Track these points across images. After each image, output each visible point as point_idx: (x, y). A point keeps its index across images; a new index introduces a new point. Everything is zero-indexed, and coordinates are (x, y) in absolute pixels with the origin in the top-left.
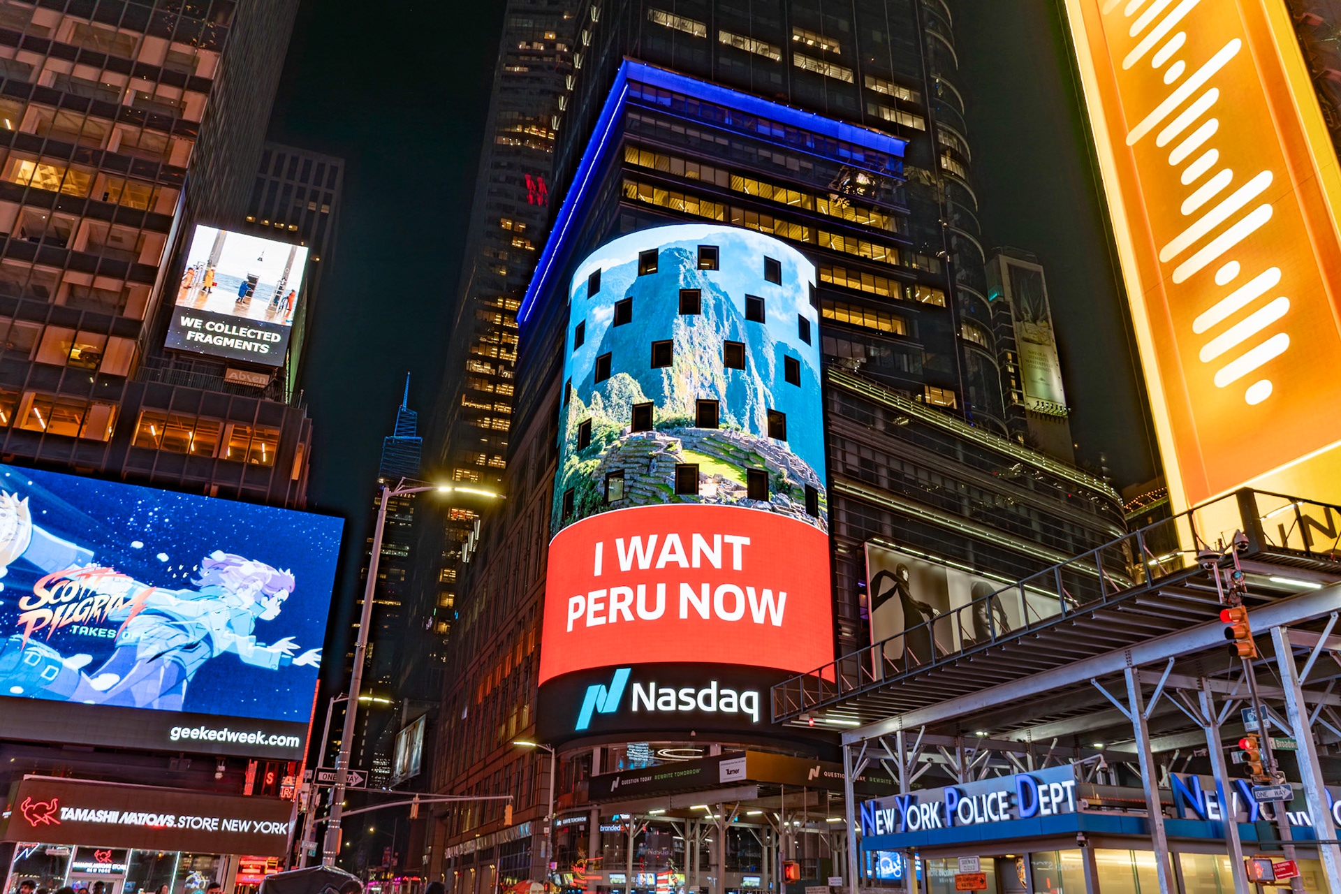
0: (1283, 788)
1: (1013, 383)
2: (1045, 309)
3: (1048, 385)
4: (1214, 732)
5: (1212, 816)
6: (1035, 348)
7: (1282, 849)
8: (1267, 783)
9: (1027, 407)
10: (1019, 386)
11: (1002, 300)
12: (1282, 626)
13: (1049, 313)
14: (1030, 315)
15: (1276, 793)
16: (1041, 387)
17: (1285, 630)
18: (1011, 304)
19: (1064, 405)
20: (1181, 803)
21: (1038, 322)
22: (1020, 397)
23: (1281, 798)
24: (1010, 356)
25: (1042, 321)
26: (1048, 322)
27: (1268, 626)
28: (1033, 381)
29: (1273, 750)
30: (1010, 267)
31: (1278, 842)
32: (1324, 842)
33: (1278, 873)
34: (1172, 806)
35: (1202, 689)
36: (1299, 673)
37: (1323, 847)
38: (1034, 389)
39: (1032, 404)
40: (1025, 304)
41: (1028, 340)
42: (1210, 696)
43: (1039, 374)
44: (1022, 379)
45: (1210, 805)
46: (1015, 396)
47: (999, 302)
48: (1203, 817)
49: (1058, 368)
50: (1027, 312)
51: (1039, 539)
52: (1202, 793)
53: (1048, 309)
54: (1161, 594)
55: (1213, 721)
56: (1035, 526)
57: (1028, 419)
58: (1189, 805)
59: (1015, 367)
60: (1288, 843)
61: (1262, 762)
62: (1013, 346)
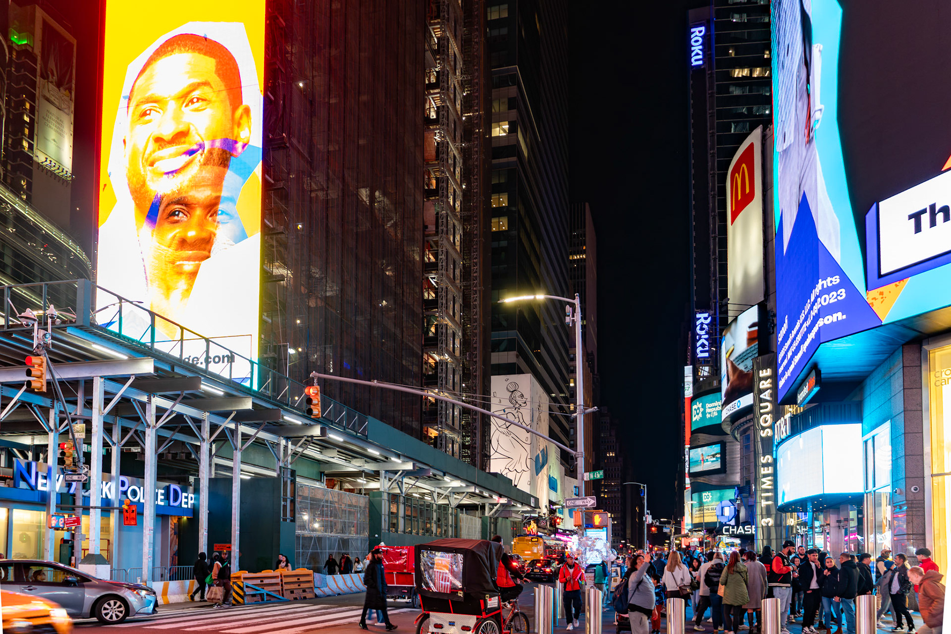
0: (83, 475)
1: (27, 131)
2: (70, 81)
3: (59, 148)
4: (54, 436)
5: (40, 488)
6: (53, 110)
7: (74, 510)
8: (75, 471)
9: (35, 159)
10: (31, 137)
11: (30, 50)
12: (101, 377)
13: (73, 86)
14: (55, 78)
15: (79, 478)
16: (52, 147)
17: (102, 380)
18: (39, 58)
19: (70, 171)
20: (18, 477)
21: (61, 89)
22: (31, 147)
23: (81, 481)
24: (28, 106)
25: (66, 89)
26: (71, 93)
27: (92, 375)
28: (46, 139)
29: (84, 452)
30: (45, 23)
31: (74, 506)
32: (92, 508)
33: (67, 524)
34: (11, 479)
35: (53, 407)
36: (105, 408)
37: (91, 509)
38: (45, 146)
39: (40, 158)
40: (52, 65)
41: (48, 100)
42: (58, 413)
43: (52, 135)
44: (36, 132)
45: (41, 481)
46: (25, 144)
47: (27, 50)
48: (33, 488)
49: (72, 138)
50: (53, 75)
51: (9, 271)
52: (37, 474)
53: (74, 81)
54: (14, 336)
55: (56, 429)
56: (8, 260)
57: (34, 168)
58: (25, 480)
59: (30, 118)
60: (79, 507)
61: (74, 458)
62: (32, 98)
